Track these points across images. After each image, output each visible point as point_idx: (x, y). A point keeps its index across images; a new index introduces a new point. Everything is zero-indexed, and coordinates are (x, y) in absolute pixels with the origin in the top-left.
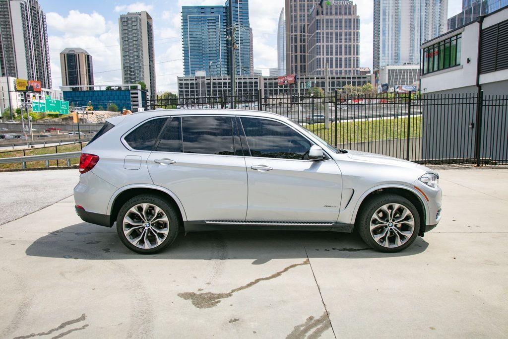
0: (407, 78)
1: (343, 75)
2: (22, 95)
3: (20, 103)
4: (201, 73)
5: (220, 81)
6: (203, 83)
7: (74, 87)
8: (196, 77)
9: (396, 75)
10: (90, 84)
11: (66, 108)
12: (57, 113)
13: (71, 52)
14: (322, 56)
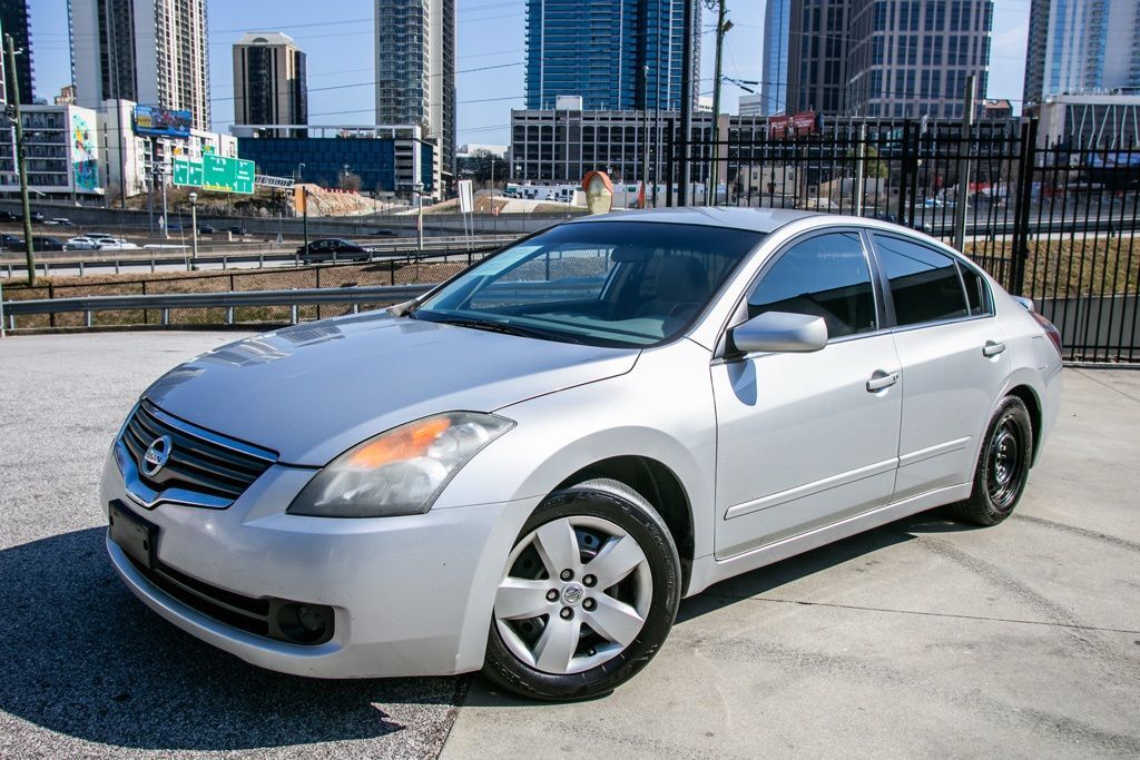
0: (1119, 131)
1: (941, 117)
2: (147, 144)
3: (142, 164)
4: (570, 103)
5: (618, 123)
6: (574, 128)
7: (263, 128)
8: (557, 112)
9: (1089, 123)
10: (299, 122)
11: (248, 179)
12: (227, 189)
13: (257, 44)
14: (885, 67)
